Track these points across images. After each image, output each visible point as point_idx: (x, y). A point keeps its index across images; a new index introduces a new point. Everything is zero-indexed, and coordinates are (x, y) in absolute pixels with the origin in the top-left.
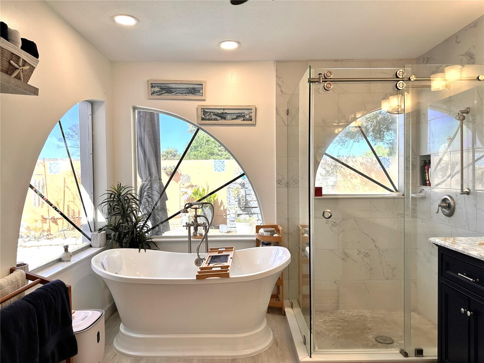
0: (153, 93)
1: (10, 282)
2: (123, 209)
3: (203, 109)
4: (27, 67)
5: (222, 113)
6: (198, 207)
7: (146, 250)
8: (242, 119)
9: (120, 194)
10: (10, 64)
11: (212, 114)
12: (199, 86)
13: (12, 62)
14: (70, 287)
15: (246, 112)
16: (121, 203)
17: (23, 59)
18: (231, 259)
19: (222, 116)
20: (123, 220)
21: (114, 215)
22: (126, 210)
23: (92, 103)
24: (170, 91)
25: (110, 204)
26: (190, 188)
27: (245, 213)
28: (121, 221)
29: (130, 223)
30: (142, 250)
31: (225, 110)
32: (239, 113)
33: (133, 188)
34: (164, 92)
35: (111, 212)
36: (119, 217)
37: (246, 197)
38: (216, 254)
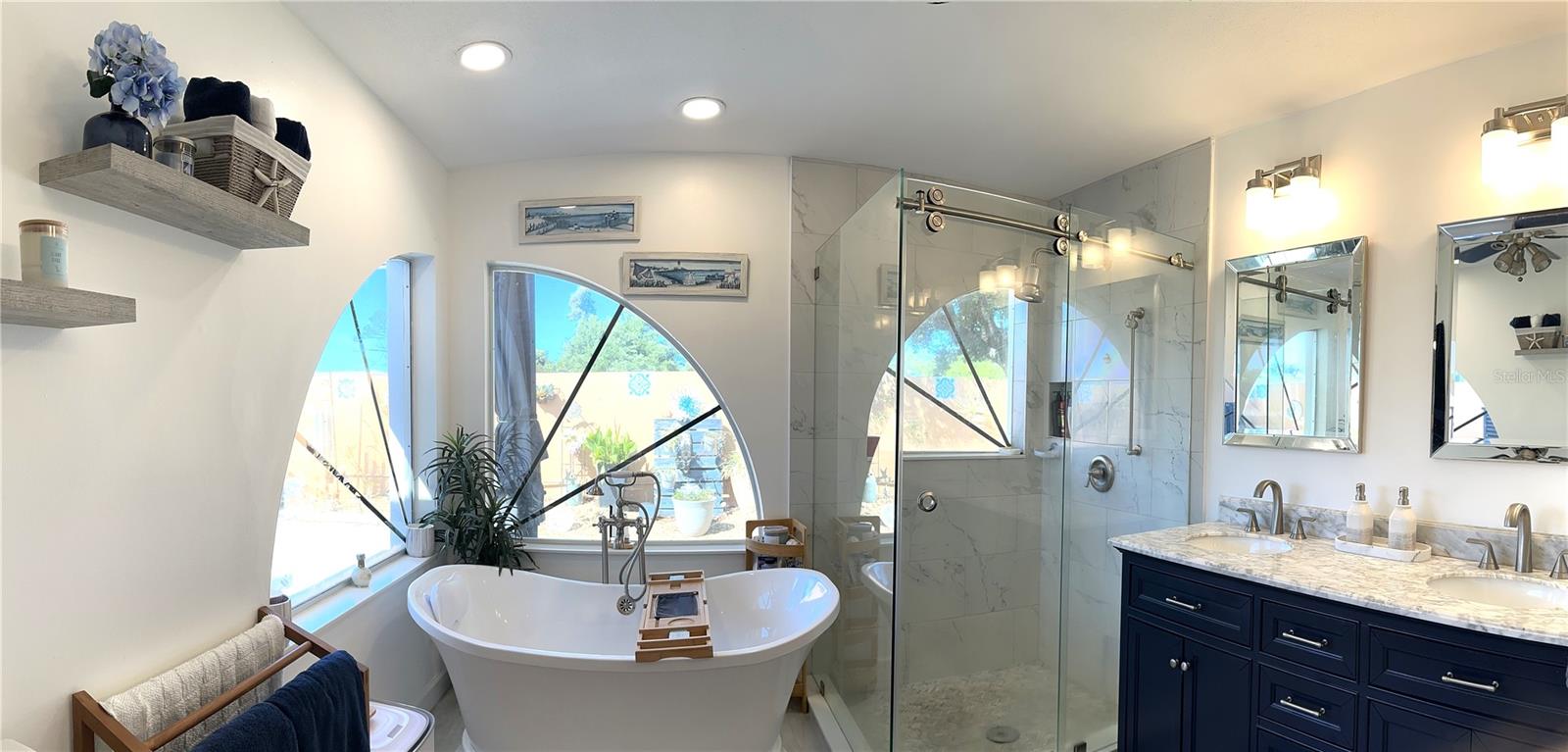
0: (530, 230)
1: (255, 643)
2: (467, 481)
3: (635, 260)
4: (287, 182)
5: (676, 270)
6: (623, 483)
7: (514, 571)
8: (719, 283)
9: (461, 451)
10: (255, 176)
11: (652, 271)
12: (626, 210)
13: (257, 171)
14: (367, 671)
15: (728, 268)
16: (463, 469)
17: (279, 163)
18: (706, 606)
19: (675, 277)
20: (467, 503)
21: (451, 492)
22: (473, 483)
23: (411, 262)
24: (566, 223)
25: (442, 471)
26: (582, 429)
27: (691, 480)
28: (463, 505)
29: (481, 512)
30: (506, 571)
31: (681, 263)
32: (712, 271)
33: (486, 439)
34: (552, 226)
35: (444, 487)
36: (459, 497)
37: (692, 449)
38: (666, 590)
